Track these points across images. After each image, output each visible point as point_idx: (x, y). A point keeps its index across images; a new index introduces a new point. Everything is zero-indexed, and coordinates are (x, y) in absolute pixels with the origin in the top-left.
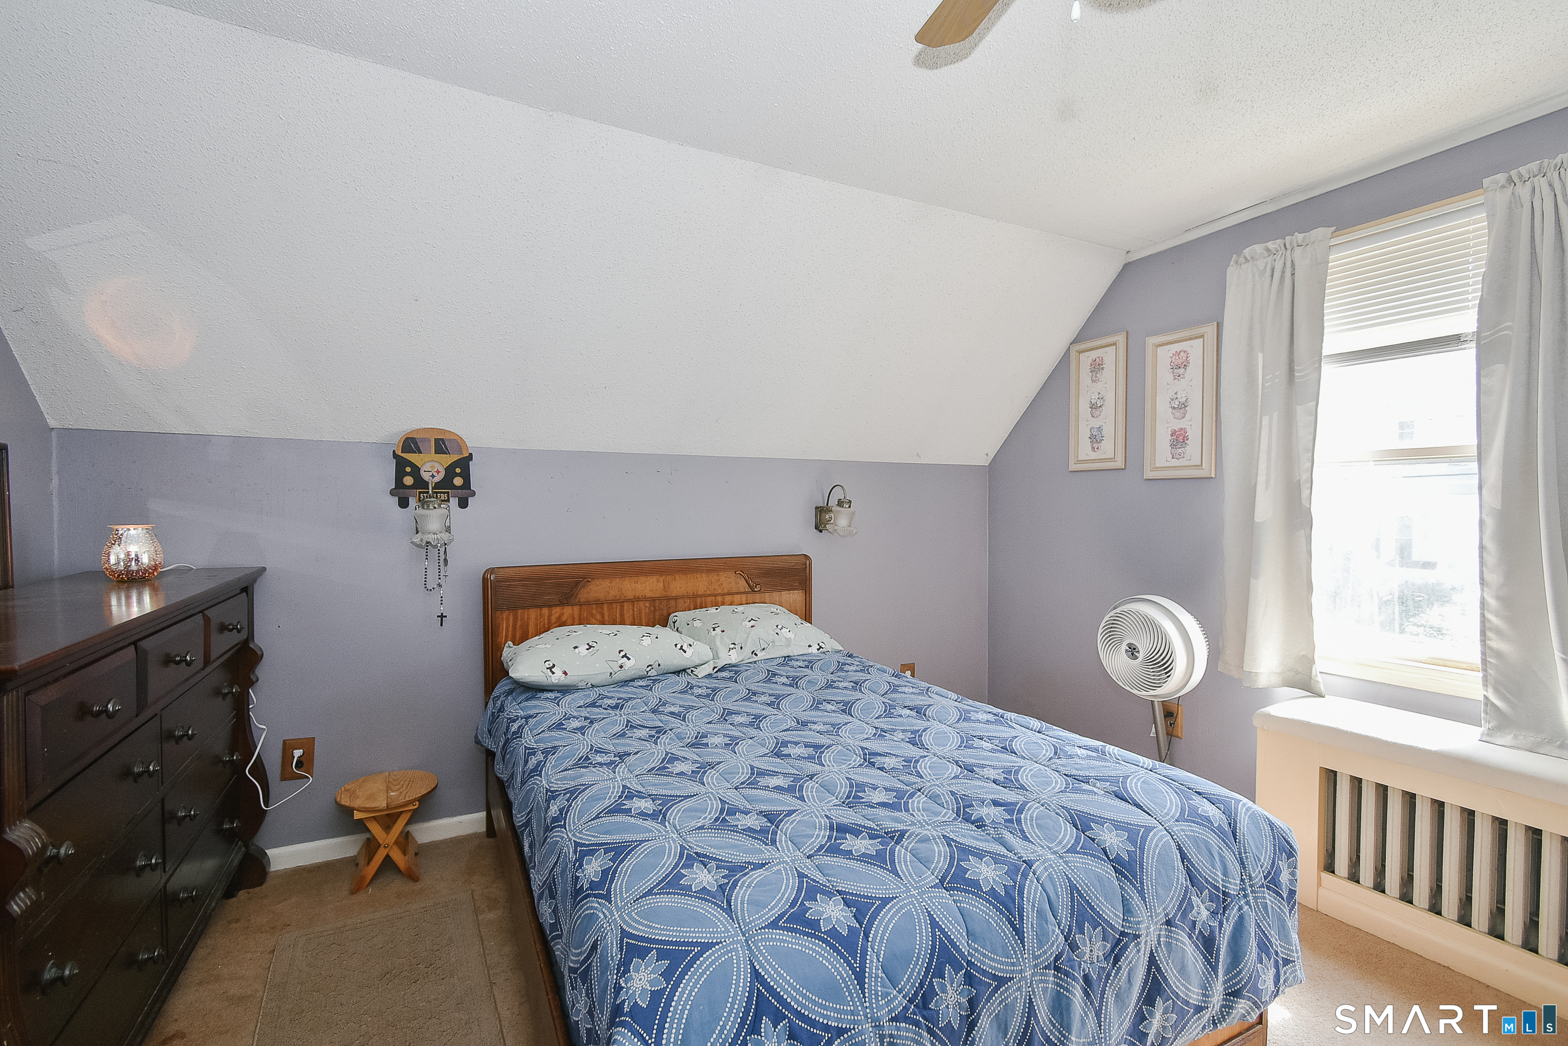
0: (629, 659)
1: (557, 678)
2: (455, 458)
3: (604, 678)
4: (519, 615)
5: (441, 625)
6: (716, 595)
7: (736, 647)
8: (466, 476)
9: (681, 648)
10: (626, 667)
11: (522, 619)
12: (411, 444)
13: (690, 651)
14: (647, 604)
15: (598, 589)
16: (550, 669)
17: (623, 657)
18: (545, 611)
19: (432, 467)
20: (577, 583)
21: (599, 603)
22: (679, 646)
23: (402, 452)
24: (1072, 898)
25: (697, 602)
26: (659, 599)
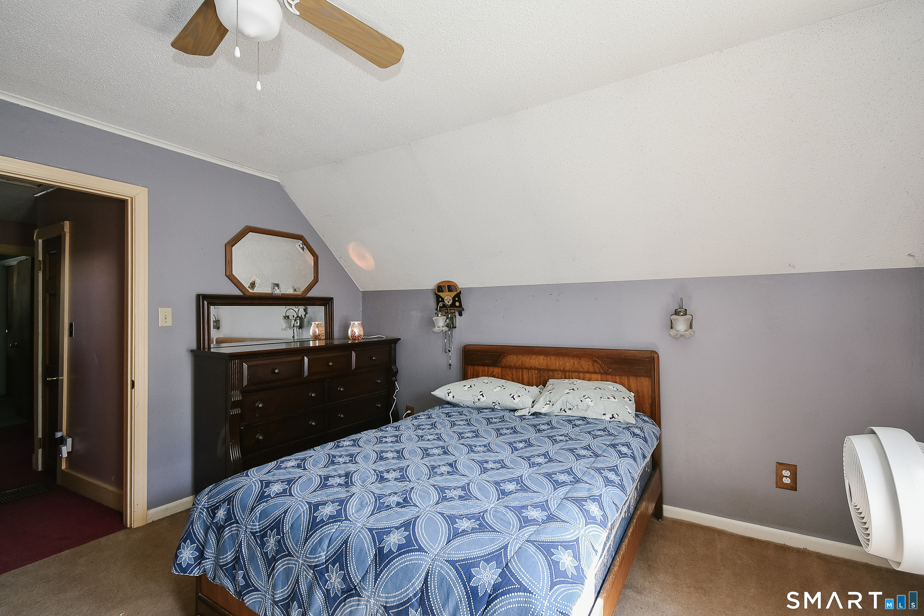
0: (483, 396)
1: (449, 398)
2: (455, 293)
3: (470, 404)
4: (475, 368)
5: (450, 369)
6: (579, 372)
7: (550, 403)
8: (460, 301)
9: (513, 397)
10: (481, 400)
11: (477, 370)
12: (440, 288)
13: (517, 400)
14: (536, 372)
15: (512, 359)
16: (448, 393)
17: (481, 395)
18: (486, 368)
19: (448, 298)
20: (500, 355)
21: (510, 367)
22: (512, 396)
23: (438, 292)
24: (341, 546)
25: (566, 374)
26: (544, 370)
